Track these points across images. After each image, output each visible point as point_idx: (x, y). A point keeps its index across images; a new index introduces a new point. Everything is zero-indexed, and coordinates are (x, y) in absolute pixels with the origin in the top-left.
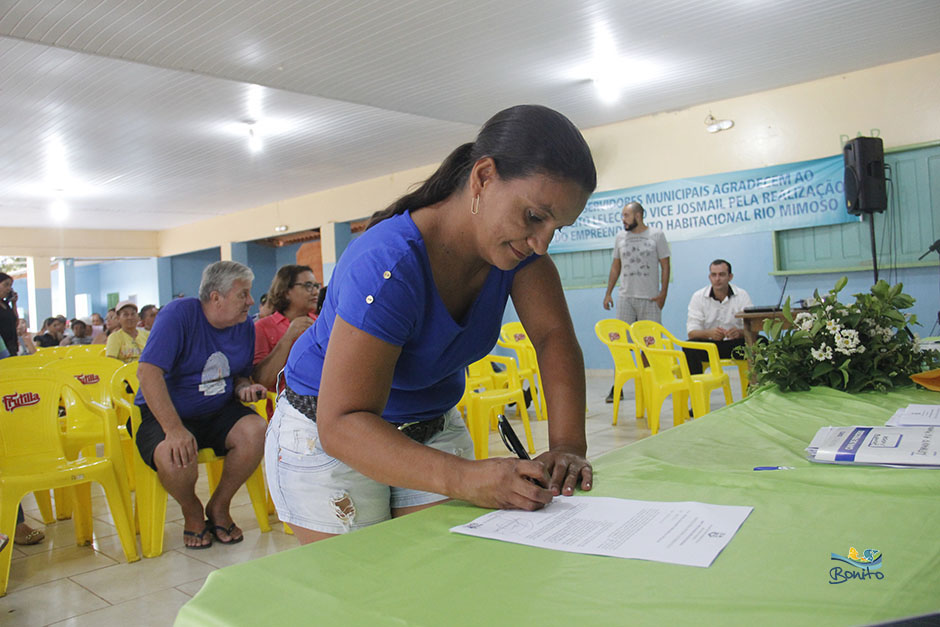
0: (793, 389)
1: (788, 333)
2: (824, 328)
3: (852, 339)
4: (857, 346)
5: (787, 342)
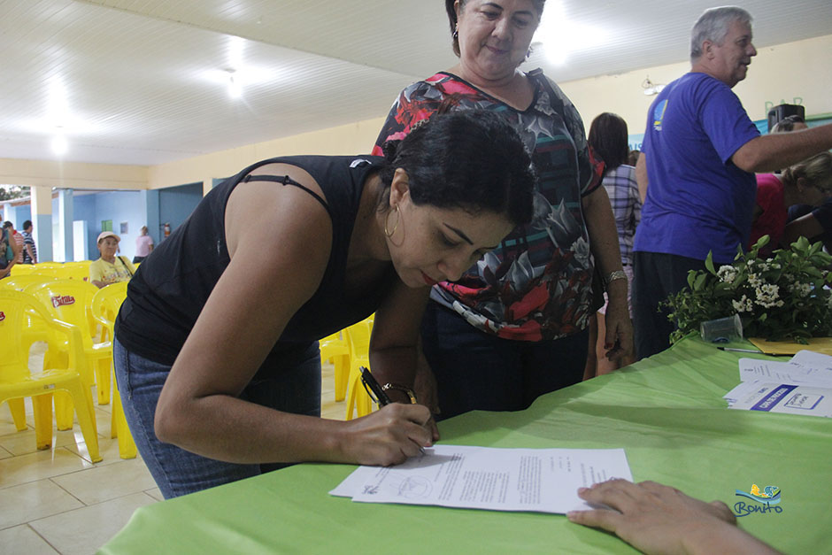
2: (746, 282)
4: (776, 300)
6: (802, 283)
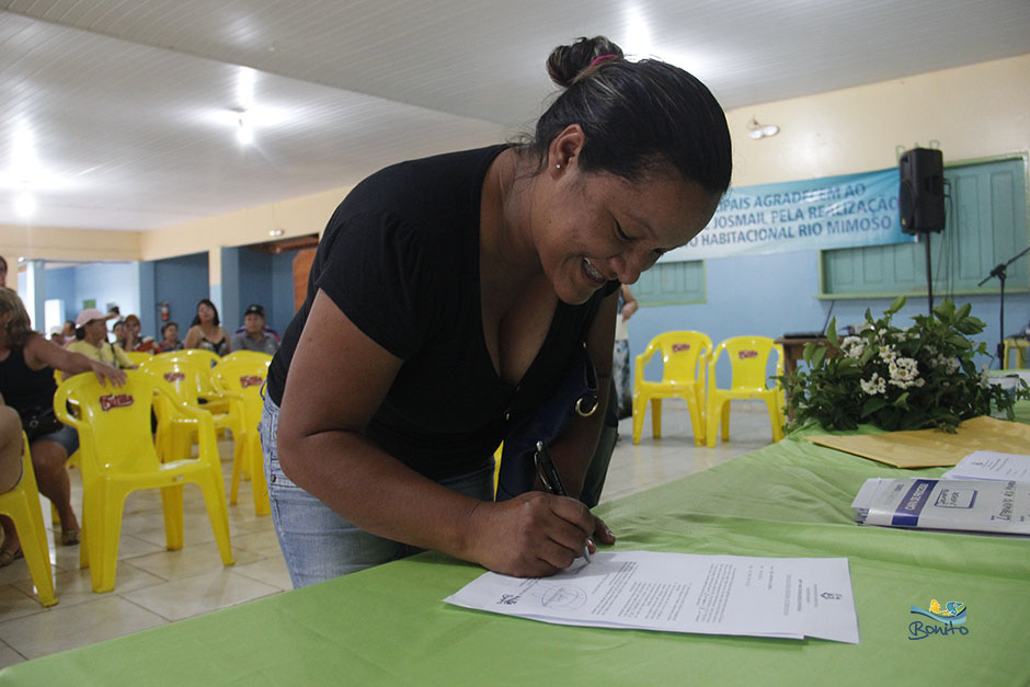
0: (838, 428)
1: (833, 361)
2: (876, 356)
3: (910, 371)
4: (915, 378)
5: (832, 372)
6: (947, 356)
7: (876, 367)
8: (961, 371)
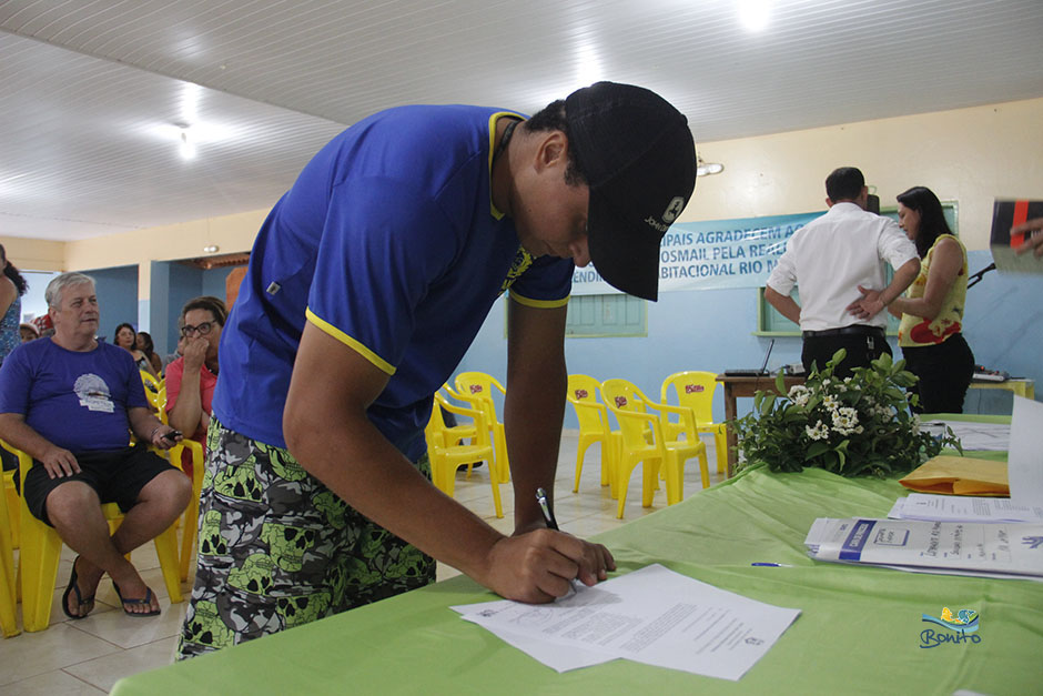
0: (785, 470)
1: (780, 408)
2: (820, 404)
3: (850, 419)
4: (856, 426)
5: (780, 417)
6: (883, 406)
7: (819, 415)
8: (896, 420)
